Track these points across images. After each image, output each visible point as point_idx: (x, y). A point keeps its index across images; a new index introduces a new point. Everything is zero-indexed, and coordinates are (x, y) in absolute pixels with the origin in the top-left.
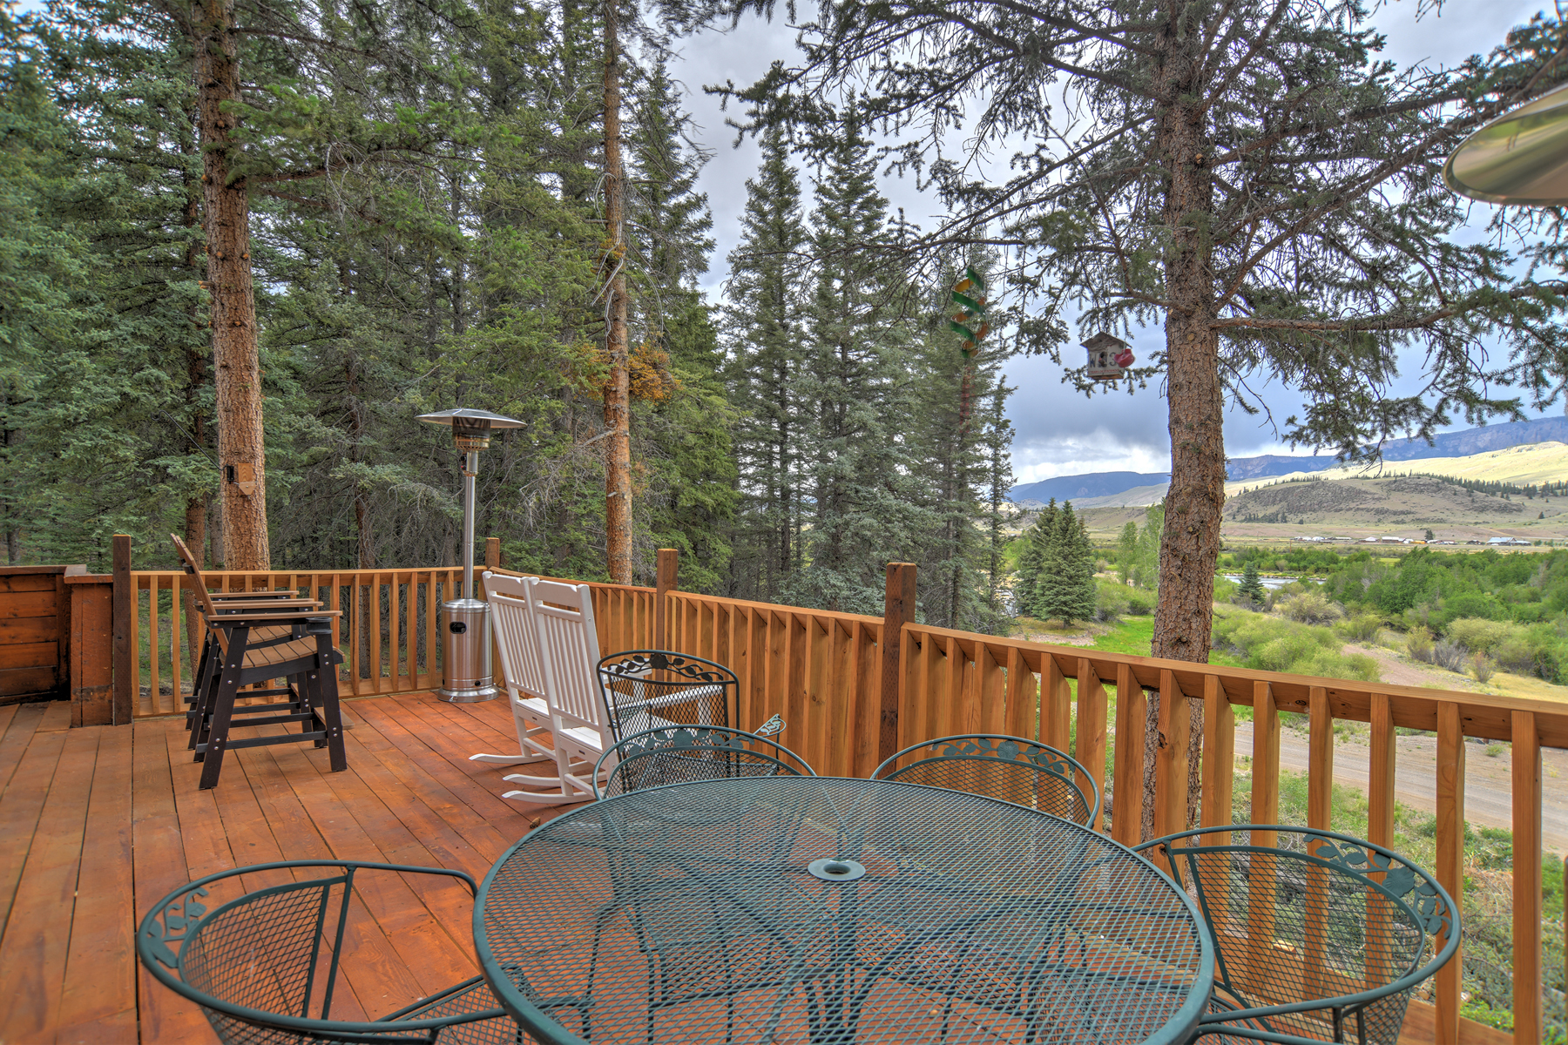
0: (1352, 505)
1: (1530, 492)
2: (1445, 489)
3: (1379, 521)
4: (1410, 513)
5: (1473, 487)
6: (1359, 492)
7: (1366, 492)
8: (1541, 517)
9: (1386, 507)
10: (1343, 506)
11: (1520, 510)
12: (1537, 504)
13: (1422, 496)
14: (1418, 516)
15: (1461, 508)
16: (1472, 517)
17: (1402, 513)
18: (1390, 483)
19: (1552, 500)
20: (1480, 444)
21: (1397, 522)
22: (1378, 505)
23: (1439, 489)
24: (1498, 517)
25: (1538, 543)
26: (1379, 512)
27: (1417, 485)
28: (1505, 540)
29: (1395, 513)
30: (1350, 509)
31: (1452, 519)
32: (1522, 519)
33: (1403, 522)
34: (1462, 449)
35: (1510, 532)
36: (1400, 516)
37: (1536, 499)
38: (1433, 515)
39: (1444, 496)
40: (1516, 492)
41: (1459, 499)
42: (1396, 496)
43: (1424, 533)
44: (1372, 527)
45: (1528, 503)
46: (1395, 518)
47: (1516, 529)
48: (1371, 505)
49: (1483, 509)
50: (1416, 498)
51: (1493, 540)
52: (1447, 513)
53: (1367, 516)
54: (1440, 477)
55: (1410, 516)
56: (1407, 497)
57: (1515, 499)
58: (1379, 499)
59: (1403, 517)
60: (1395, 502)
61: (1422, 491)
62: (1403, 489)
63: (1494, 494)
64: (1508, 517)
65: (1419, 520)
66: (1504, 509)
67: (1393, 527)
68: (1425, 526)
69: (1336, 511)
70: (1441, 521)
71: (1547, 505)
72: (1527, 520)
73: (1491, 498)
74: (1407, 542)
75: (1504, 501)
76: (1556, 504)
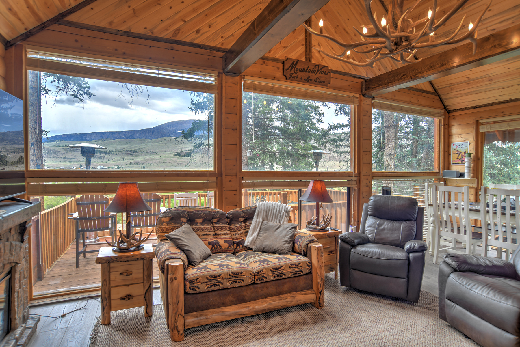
0: (55, 156)
3: (64, 161)
6: (57, 151)
7: (59, 152)
8: (109, 160)
9: (66, 156)
10: (51, 156)
11: (104, 158)
12: (107, 156)
13: (77, 153)
14: (76, 160)
17: (72, 159)
18: (67, 148)
20: (93, 138)
21: (70, 162)
22: (64, 156)
25: (109, 168)
26: (64, 158)
28: (101, 167)
29: (69, 159)
30: (54, 157)
32: (104, 161)
33: (72, 162)
34: (88, 139)
35: (102, 165)
37: (107, 155)
42: (69, 153)
43: (79, 165)
44: (62, 163)
45: (106, 156)
46: (69, 160)
50: (75, 154)
51: (98, 167)
53: (60, 160)
55: (74, 160)
56: (73, 153)
57: (102, 155)
59: (72, 160)
61: (77, 152)
62: (71, 151)
64: (101, 160)
65: (77, 161)
67: (69, 163)
68: (79, 163)
69: (49, 158)
71: (110, 157)
72: (105, 161)
74: (74, 168)
75: (100, 155)
76: (112, 156)
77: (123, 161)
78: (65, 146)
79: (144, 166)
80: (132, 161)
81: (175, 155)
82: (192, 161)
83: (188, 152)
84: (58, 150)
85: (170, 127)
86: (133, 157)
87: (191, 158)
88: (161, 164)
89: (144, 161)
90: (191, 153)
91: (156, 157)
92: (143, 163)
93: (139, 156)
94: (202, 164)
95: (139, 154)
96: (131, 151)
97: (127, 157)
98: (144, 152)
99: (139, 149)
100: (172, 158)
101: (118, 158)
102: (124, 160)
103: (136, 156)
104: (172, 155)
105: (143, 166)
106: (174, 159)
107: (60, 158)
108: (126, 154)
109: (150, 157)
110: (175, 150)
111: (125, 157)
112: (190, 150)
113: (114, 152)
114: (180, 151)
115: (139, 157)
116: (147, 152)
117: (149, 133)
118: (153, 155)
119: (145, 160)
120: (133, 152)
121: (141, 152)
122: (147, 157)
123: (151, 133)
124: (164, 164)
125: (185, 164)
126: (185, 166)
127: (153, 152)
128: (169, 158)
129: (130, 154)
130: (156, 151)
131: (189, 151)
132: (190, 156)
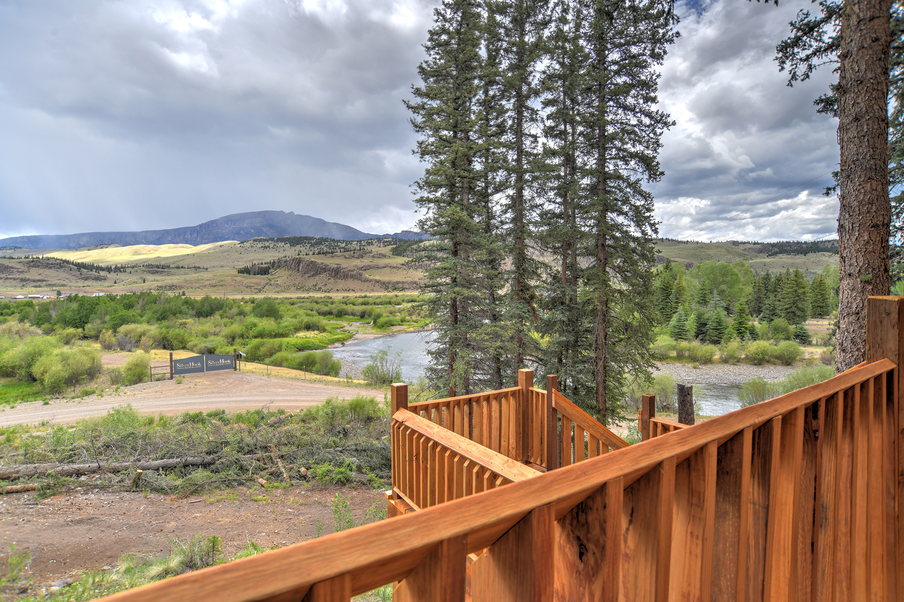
1: (109, 269)
2: (65, 267)
3: (23, 286)
4: (44, 281)
5: (80, 266)
6: (7, 267)
7: (12, 267)
8: (115, 283)
9: (27, 277)
11: (105, 279)
12: (113, 275)
13: (51, 270)
14: (49, 283)
15: (75, 278)
16: (81, 283)
17: (39, 281)
18: (29, 262)
19: (119, 274)
20: (82, 243)
21: (36, 287)
22: (22, 276)
23: (62, 267)
24: (95, 283)
26: (22, 280)
27: (48, 264)
29: (34, 281)
30: (1, 278)
31: (70, 284)
32: (107, 284)
33: (40, 286)
34: (72, 244)
36: (38, 283)
37: (112, 273)
38: (58, 282)
39: (64, 271)
40: (102, 269)
41: (74, 273)
42: (33, 270)
43: (56, 292)
44: (19, 290)
45: (109, 276)
46: (34, 284)
47: (104, 289)
48: (17, 276)
49: (86, 279)
50: (47, 272)
52: (67, 280)
53: (14, 283)
54: (61, 260)
55: (45, 283)
56: (41, 271)
57: (102, 273)
58: (22, 272)
59: (39, 283)
60: (34, 274)
61: (50, 268)
62: (38, 266)
63: (91, 270)
64: (99, 283)
65: (50, 285)
66: (97, 279)
67: (34, 289)
68: (54, 288)
70: (64, 285)
71: (117, 277)
72: (109, 284)
73: (90, 273)
74: (45, 298)
75: (97, 274)
76: (121, 276)
77: (142, 284)
78: (25, 258)
79: (184, 292)
80: (159, 284)
81: (241, 271)
82: (272, 282)
83: (264, 266)
84: (10, 265)
85: (230, 223)
86: (163, 277)
87: (269, 276)
88: (215, 288)
89: (183, 284)
90: (269, 268)
91: (205, 275)
92: (181, 287)
93: (173, 275)
94: (289, 286)
95: (173, 271)
96: (158, 267)
97: (150, 277)
98: (182, 267)
99: (174, 263)
100: (235, 276)
101: (133, 278)
102: (144, 282)
103: (168, 274)
104: (235, 272)
105: (181, 292)
106: (238, 279)
107: (15, 279)
108: (149, 272)
109: (194, 276)
110: (240, 263)
111: (148, 277)
112: (268, 263)
113: (125, 267)
114: (249, 265)
115: (174, 277)
116: (188, 268)
117: (191, 235)
118: (199, 272)
119: (186, 281)
120: (162, 268)
121: (178, 268)
122: (188, 277)
123: (195, 235)
124: (220, 288)
125: (259, 287)
126: (260, 291)
127: (199, 268)
128: (230, 278)
129: (157, 272)
130: (205, 266)
131: (267, 265)
132: (268, 273)
